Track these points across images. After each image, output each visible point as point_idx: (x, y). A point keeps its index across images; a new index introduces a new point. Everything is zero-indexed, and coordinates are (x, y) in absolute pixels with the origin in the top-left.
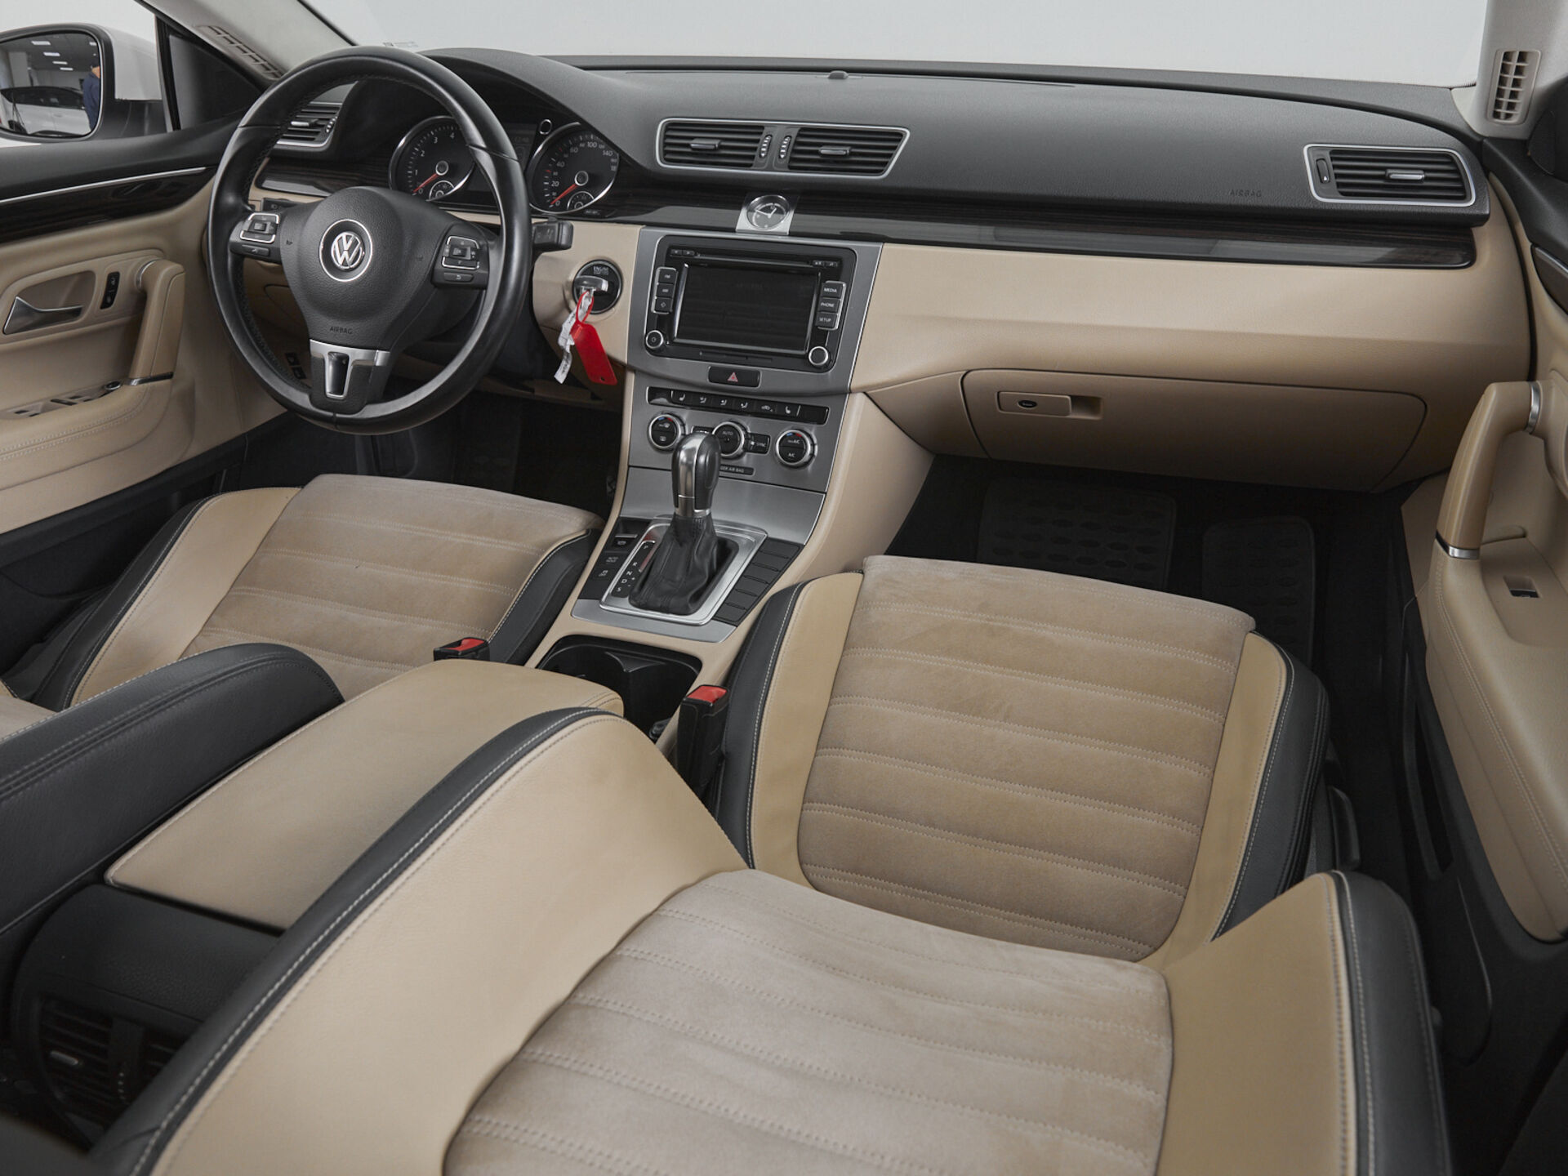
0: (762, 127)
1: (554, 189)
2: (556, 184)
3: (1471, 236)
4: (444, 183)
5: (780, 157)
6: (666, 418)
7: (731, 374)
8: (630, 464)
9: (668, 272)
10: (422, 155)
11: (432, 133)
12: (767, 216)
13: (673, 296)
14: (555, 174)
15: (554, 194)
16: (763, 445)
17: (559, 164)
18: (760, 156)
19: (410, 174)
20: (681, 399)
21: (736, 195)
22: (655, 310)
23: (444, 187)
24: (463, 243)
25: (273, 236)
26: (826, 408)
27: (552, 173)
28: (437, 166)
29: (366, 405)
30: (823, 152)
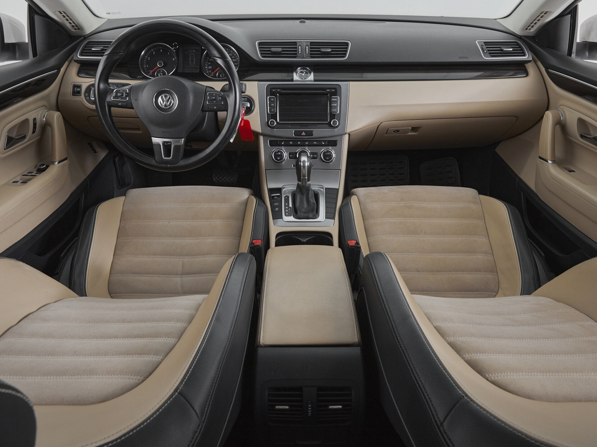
0: (296, 43)
1: (209, 70)
2: (210, 67)
3: (525, 67)
4: (161, 70)
5: (306, 53)
6: (278, 151)
7: (302, 132)
8: (266, 169)
9: (272, 98)
10: (149, 59)
11: (152, 50)
12: (302, 75)
13: (276, 107)
14: (209, 63)
15: (210, 71)
16: (316, 156)
17: (210, 60)
18: (299, 53)
19: (145, 67)
20: (283, 143)
21: (290, 68)
22: (270, 112)
23: (161, 71)
24: (214, 95)
25: (128, 98)
26: (337, 141)
27: (208, 63)
28: (158, 63)
29: (181, 160)
30: (322, 51)
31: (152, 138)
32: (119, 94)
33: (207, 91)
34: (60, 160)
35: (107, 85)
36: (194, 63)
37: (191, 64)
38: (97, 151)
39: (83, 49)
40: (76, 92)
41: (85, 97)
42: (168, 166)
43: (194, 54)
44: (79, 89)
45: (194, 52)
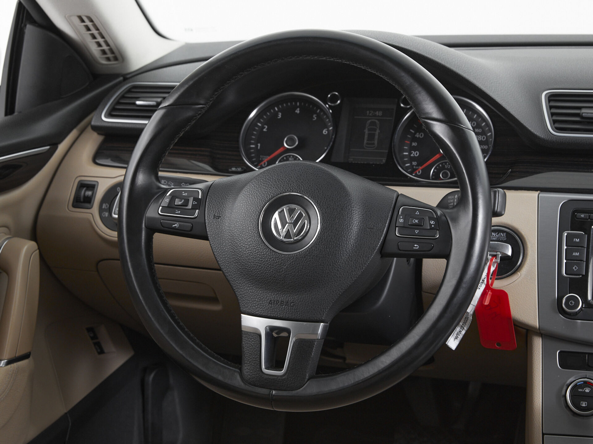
1: (414, 159)
2: (415, 154)
4: (290, 156)
6: (585, 382)
8: (544, 432)
9: (577, 236)
10: (265, 130)
11: (276, 109)
13: (585, 259)
14: (414, 144)
15: (414, 163)
17: (417, 135)
19: (253, 148)
22: (566, 273)
24: (417, 213)
25: (197, 211)
27: (411, 144)
28: (285, 139)
29: (308, 380)
31: (242, 315)
32: (178, 202)
33: (398, 204)
34: (12, 356)
35: (153, 179)
36: (376, 142)
37: (367, 144)
38: (106, 351)
39: (118, 103)
40: (82, 200)
41: (101, 210)
42: (274, 392)
43: (377, 121)
44: (89, 193)
45: (379, 116)
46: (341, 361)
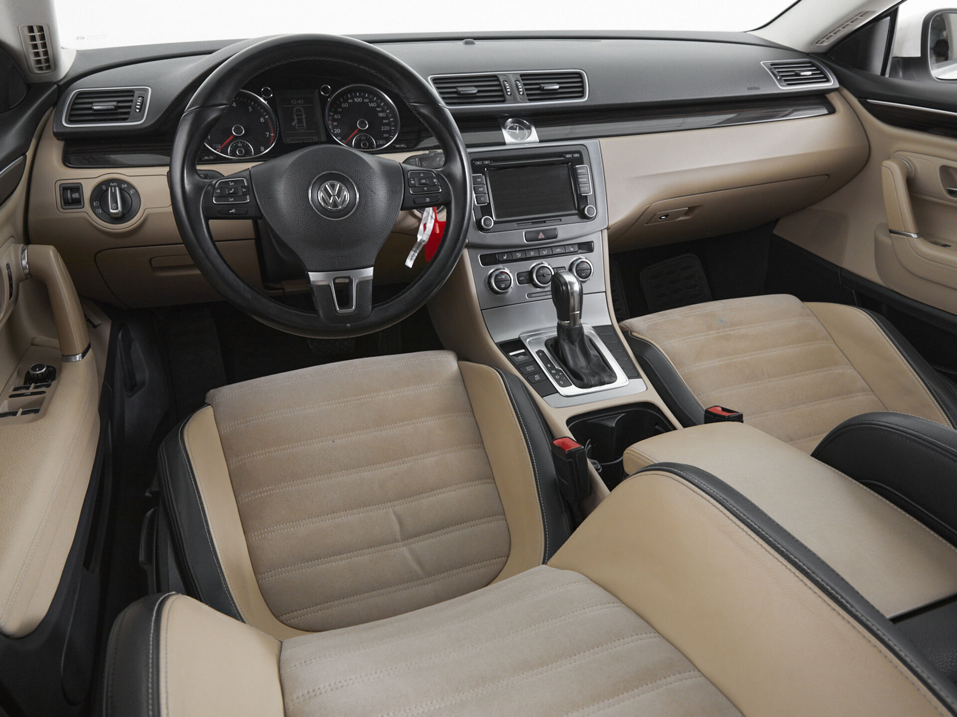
0: (495, 76)
1: (337, 135)
2: (338, 131)
3: (826, 98)
4: (238, 142)
5: (520, 94)
6: (501, 272)
7: (539, 234)
8: (482, 309)
9: (479, 177)
12: (515, 133)
13: (487, 192)
14: (335, 124)
15: (339, 138)
17: (336, 117)
18: (508, 94)
20: (505, 258)
21: (494, 122)
22: (477, 203)
23: (239, 145)
24: (422, 175)
25: (248, 196)
26: (592, 242)
27: (333, 124)
28: (233, 129)
29: (372, 310)
30: (545, 88)
31: (308, 272)
33: (405, 170)
34: (82, 349)
36: (305, 124)
37: (298, 126)
39: (72, 109)
40: (70, 201)
41: (93, 208)
42: (349, 325)
43: (301, 108)
44: (76, 195)
45: (301, 104)
46: (281, 291)
